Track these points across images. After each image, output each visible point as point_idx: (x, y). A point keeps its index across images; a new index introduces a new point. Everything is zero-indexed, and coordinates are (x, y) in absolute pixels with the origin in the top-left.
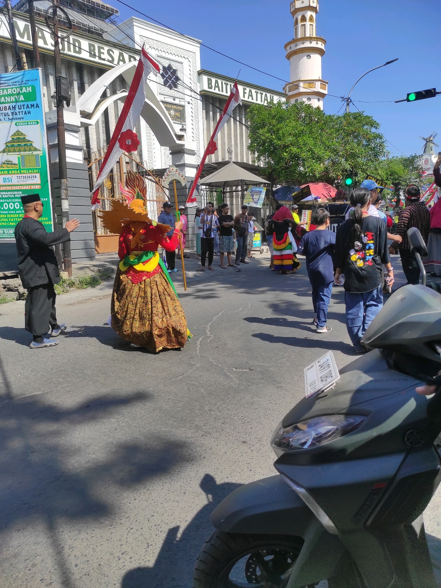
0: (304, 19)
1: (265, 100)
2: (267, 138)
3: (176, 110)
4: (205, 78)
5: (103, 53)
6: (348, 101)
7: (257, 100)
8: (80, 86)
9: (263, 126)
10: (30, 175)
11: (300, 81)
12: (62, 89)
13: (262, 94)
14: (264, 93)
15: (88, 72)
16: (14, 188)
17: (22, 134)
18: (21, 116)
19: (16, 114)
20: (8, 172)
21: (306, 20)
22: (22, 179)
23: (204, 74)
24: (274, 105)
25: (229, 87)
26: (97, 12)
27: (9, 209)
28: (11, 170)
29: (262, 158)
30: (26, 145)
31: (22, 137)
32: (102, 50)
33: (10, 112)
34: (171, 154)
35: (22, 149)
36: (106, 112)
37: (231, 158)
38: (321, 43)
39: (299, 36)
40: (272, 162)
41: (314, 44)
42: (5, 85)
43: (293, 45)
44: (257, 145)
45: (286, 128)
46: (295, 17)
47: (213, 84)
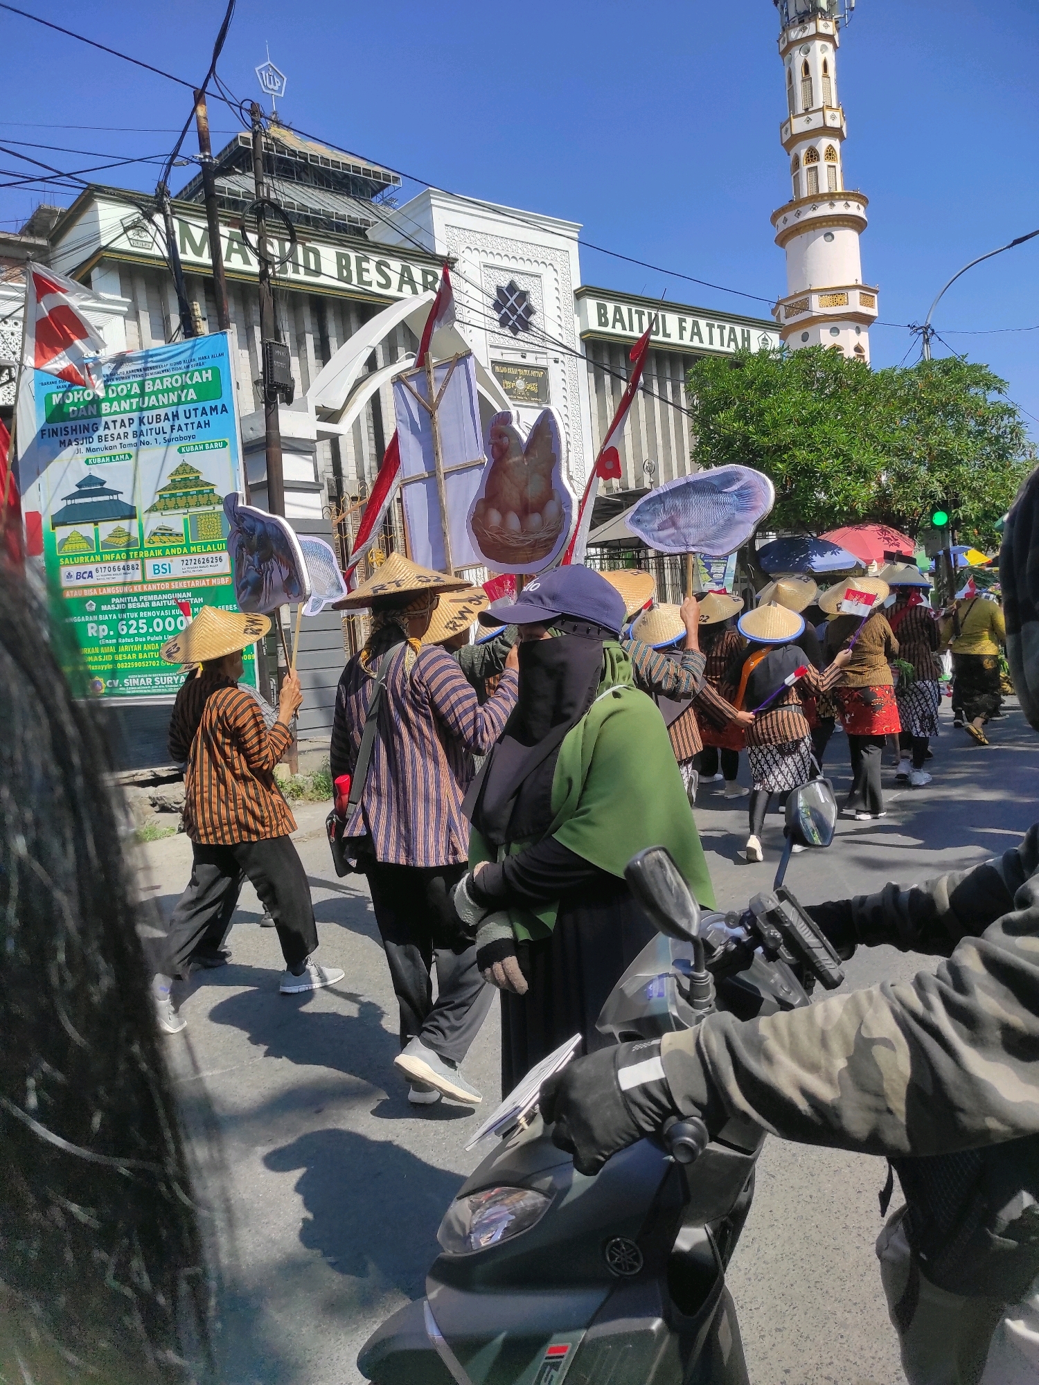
0: (813, 155)
1: (730, 340)
2: (735, 433)
3: (528, 379)
4: (591, 304)
5: (367, 271)
6: (926, 333)
7: (711, 343)
8: (319, 343)
9: (728, 404)
10: (210, 556)
11: (811, 291)
12: (275, 369)
13: (722, 328)
14: (728, 326)
15: (335, 314)
16: (175, 586)
17: (192, 470)
18: (190, 432)
19: (180, 428)
20: (164, 552)
21: (818, 157)
22: (193, 565)
23: (588, 295)
24: (751, 356)
25: (645, 319)
26: (353, 184)
27: (164, 631)
28: (170, 548)
30: (200, 492)
31: (192, 476)
32: (365, 265)
33: (166, 425)
35: (192, 501)
36: (375, 400)
37: (652, 483)
38: (857, 204)
39: (805, 193)
41: (839, 208)
42: (159, 370)
43: (790, 215)
44: (713, 450)
45: (779, 407)
46: (792, 153)
47: (610, 316)
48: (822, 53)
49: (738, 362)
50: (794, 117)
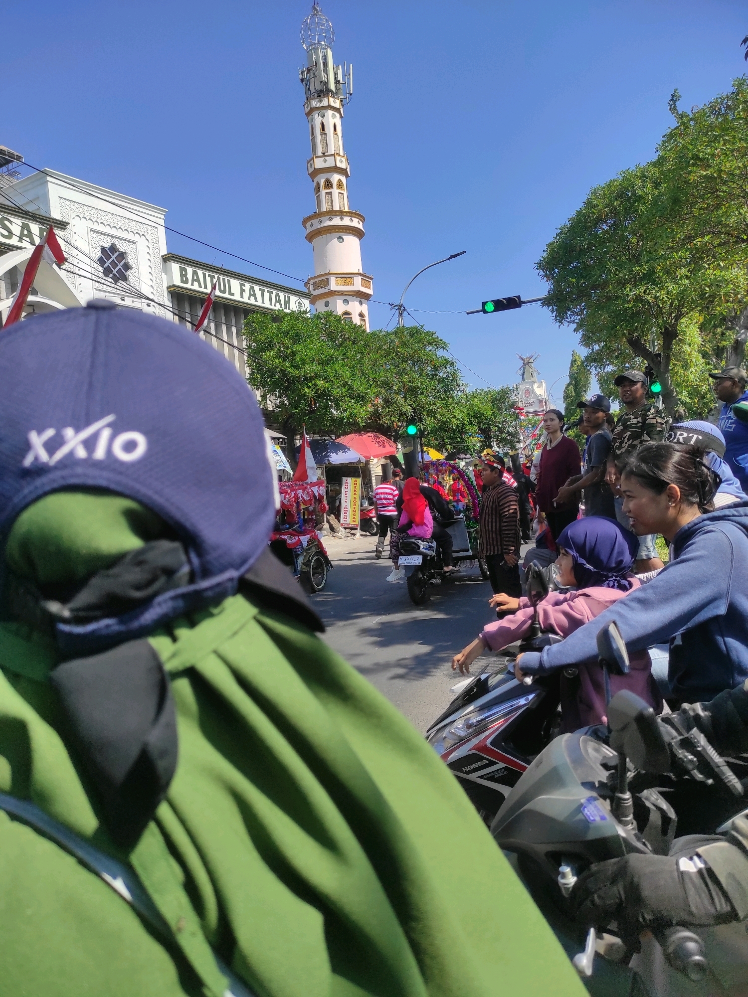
0: (329, 184)
2: (276, 367)
4: (175, 267)
6: (401, 309)
9: (271, 347)
11: (330, 274)
13: (271, 293)
14: (274, 292)
21: (332, 186)
23: (172, 260)
24: (288, 315)
29: (271, 397)
38: (358, 220)
39: (324, 209)
40: (287, 403)
41: (346, 221)
43: (315, 221)
44: (262, 377)
46: (315, 180)
47: (190, 276)
48: (332, 119)
49: (276, 317)
50: (316, 157)
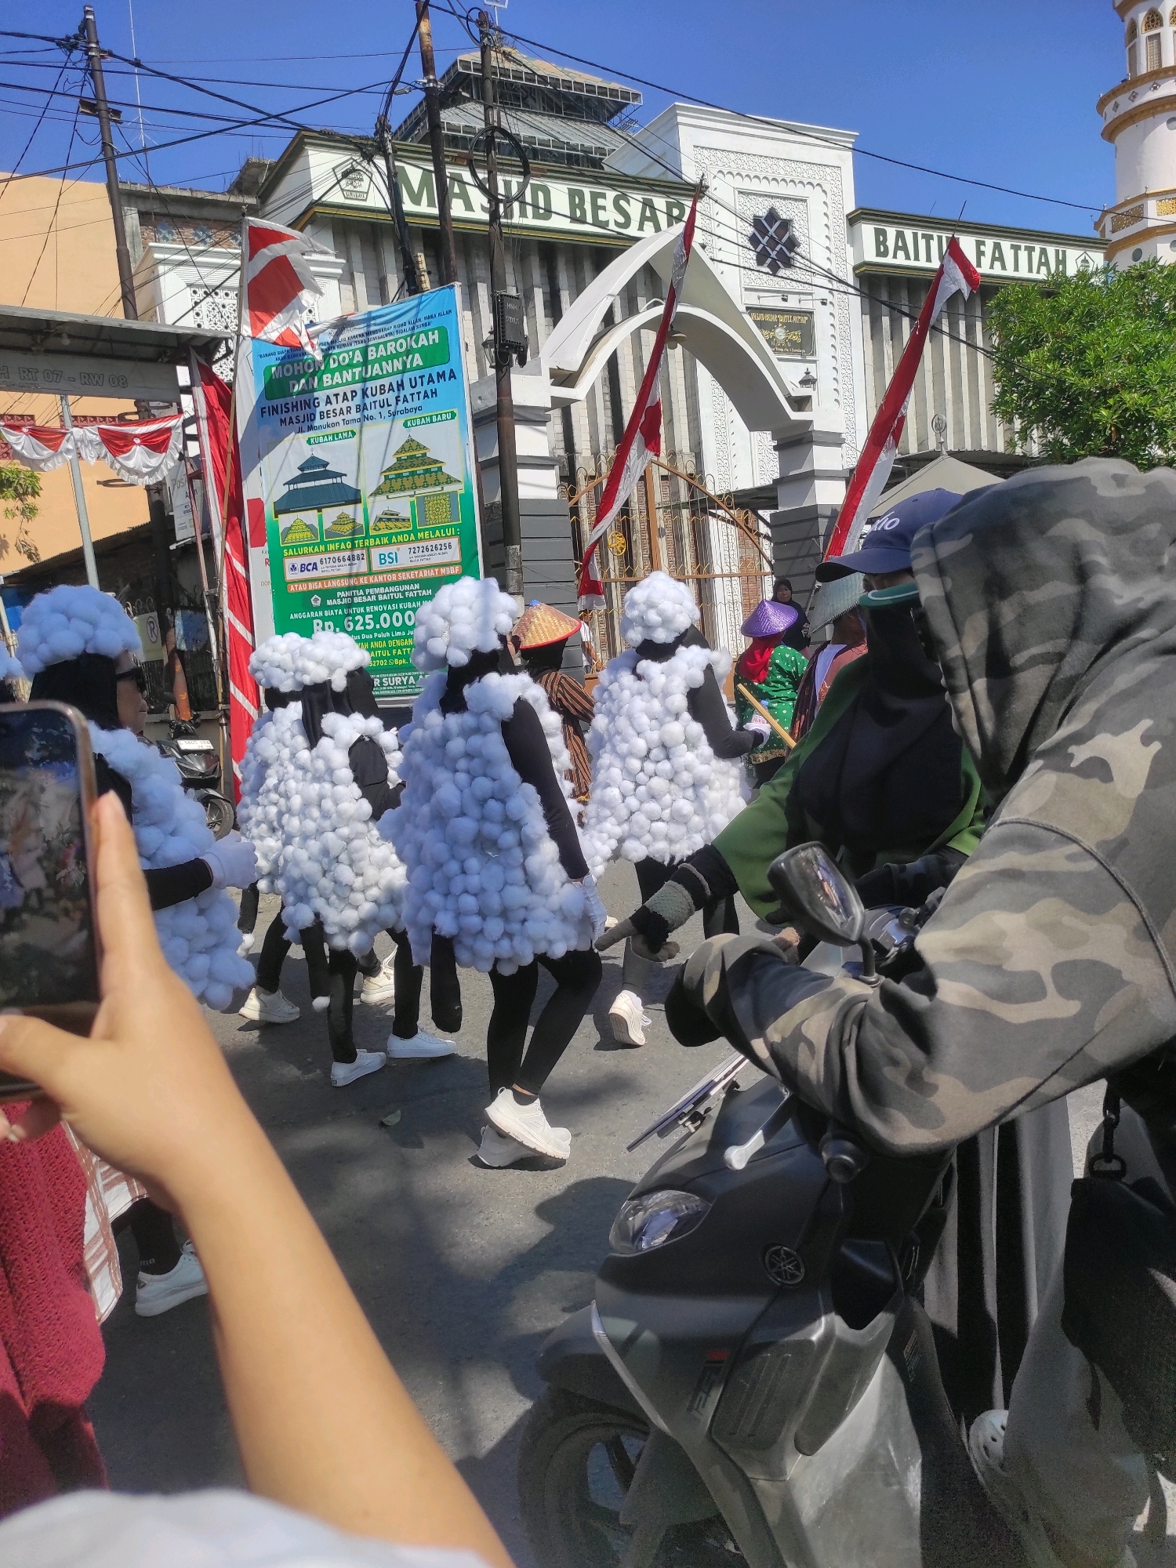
0: (1155, 20)
1: (1040, 264)
2: (1049, 377)
3: (790, 327)
4: (867, 230)
5: (604, 208)
7: (1016, 269)
8: (549, 298)
9: (1038, 343)
10: (438, 542)
11: (1146, 196)
12: (507, 326)
13: (1030, 250)
14: (1038, 247)
15: (567, 263)
16: (403, 576)
17: (419, 446)
18: (416, 403)
19: (405, 400)
20: (390, 540)
21: (1161, 21)
22: (421, 553)
23: (864, 219)
24: (1068, 281)
25: (934, 244)
26: (587, 106)
27: (392, 628)
28: (396, 534)
29: (1035, 434)
30: (427, 471)
31: (418, 454)
32: (600, 202)
33: (391, 396)
34: (775, 448)
35: (419, 481)
36: (613, 364)
37: (941, 443)
39: (1143, 68)
40: (1066, 441)
42: (380, 334)
43: (1123, 99)
44: (1020, 397)
45: (1105, 342)
46: (1128, 18)
47: (891, 243)
49: (1050, 290)
